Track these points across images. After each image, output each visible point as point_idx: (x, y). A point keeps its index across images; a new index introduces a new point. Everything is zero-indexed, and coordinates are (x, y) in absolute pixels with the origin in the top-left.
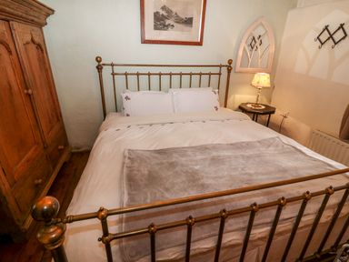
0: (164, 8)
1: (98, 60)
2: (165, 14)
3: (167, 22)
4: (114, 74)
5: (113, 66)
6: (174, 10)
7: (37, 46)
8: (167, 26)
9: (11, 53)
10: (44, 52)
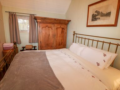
0: (96, 12)
1: (74, 32)
2: (96, 14)
3: (97, 17)
4: (76, 37)
5: (77, 34)
6: (100, 11)
7: (63, 29)
8: (97, 19)
9: (52, 29)
10: (65, 30)
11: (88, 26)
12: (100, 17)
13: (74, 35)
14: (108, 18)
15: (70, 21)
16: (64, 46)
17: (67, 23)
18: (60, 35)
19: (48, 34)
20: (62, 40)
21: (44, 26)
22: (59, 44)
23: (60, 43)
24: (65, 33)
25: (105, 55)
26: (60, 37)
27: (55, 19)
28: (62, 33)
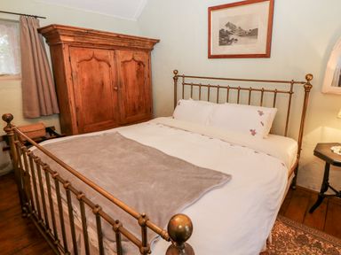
0: (228, 25)
1: (176, 72)
2: (229, 30)
3: (231, 37)
4: (184, 84)
5: (183, 77)
6: (237, 25)
7: (140, 63)
8: (231, 41)
9: (110, 66)
10: (147, 66)
11: (210, 57)
12: (239, 38)
13: (175, 79)
14: (253, 40)
15: (158, 41)
16: (146, 112)
17: (150, 47)
18: (134, 81)
19: (99, 81)
20: (139, 97)
21: (83, 58)
22: (134, 110)
23: (137, 107)
24: (146, 76)
25: (261, 114)
26: (134, 87)
27: (118, 36)
28: (137, 76)
